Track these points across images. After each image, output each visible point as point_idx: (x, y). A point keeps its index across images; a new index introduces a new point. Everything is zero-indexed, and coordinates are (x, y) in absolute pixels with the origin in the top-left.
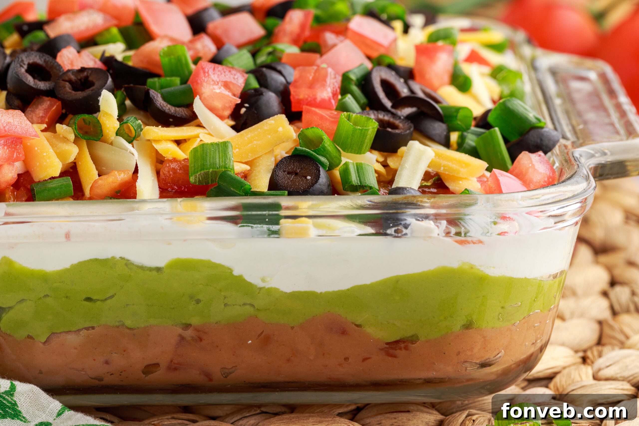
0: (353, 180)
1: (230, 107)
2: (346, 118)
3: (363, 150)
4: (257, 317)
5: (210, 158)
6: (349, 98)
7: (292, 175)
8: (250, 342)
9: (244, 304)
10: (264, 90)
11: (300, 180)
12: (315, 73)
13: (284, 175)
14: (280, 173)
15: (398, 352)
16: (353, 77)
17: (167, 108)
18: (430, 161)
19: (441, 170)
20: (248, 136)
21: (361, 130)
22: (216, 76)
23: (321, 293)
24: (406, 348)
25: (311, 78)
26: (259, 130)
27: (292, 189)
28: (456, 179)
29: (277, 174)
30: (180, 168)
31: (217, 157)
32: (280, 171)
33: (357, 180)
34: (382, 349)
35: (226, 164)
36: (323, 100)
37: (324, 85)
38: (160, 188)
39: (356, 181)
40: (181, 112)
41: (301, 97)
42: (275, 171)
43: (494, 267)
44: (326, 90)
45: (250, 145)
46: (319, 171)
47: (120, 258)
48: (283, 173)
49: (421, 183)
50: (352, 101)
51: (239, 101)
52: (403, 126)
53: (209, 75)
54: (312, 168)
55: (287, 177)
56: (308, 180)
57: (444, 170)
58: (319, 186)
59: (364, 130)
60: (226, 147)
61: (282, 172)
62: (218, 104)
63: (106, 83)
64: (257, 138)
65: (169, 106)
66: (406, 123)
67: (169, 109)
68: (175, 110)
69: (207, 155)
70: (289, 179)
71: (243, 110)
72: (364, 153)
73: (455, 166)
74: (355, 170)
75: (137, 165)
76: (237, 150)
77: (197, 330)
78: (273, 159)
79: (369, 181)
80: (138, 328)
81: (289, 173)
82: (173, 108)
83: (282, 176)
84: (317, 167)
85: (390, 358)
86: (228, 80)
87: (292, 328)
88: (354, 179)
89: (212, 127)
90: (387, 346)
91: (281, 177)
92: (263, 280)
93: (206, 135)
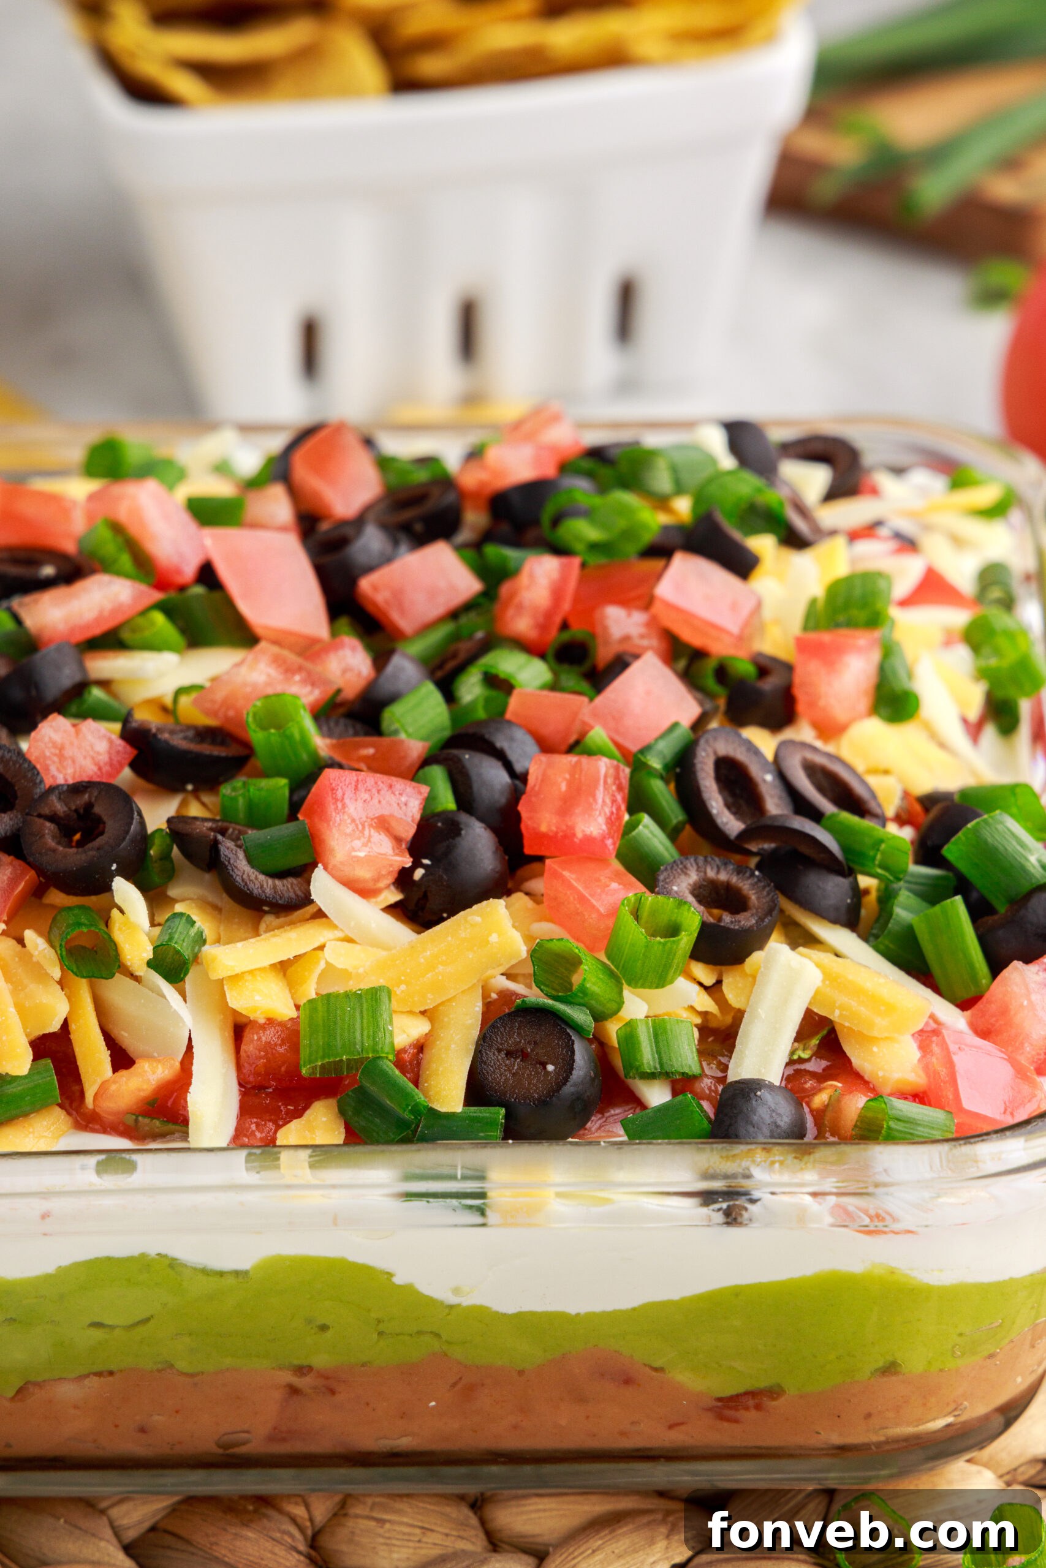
0: (645, 1061)
1: (390, 873)
2: (632, 913)
3: (669, 977)
4: (446, 1355)
5: (342, 1029)
6: (645, 826)
7: (516, 1058)
8: (433, 1404)
9: (420, 1333)
10: (464, 818)
11: (531, 1074)
12: (572, 775)
13: (498, 1060)
14: (493, 1057)
15: (742, 1414)
16: (655, 763)
17: (258, 885)
18: (811, 994)
19: (835, 1016)
20: (425, 954)
21: (664, 944)
22: (360, 804)
23: (578, 1315)
24: (758, 1407)
25: (563, 787)
26: (450, 939)
27: (515, 1096)
28: (866, 1040)
29: (485, 1059)
30: (283, 1040)
31: (358, 1026)
32: (490, 1051)
33: (654, 1058)
34: (710, 1409)
35: (376, 1044)
36: (589, 839)
37: (589, 809)
38: (240, 1084)
39: (652, 1063)
40: (286, 887)
41: (544, 828)
42: (480, 1051)
43: (941, 1270)
44: (596, 820)
45: (429, 975)
46: (573, 1052)
47: (158, 1254)
48: (496, 1053)
49: (792, 1053)
50: (651, 832)
51: (408, 862)
52: (758, 898)
53: (344, 806)
54: (558, 1044)
55: (506, 1065)
56: (548, 1073)
57: (841, 1015)
58: (572, 1089)
59: (669, 944)
60: (376, 1001)
61: (494, 1054)
62: (364, 873)
63: (127, 832)
64: (444, 958)
65: (262, 877)
66: (764, 887)
67: (262, 886)
68: (275, 887)
69: (335, 1024)
70: (510, 1071)
71: (419, 873)
72: (672, 982)
73: (863, 1011)
74: (649, 1037)
75: (190, 1039)
76: (403, 987)
77: (324, 1376)
78: (478, 1007)
79: (680, 1059)
80: (203, 1373)
81: (509, 1054)
82: (270, 881)
83: (495, 1064)
84: (569, 1041)
85: (726, 1424)
86: (386, 812)
87: (521, 1373)
88: (647, 1057)
89: (353, 924)
90: (720, 1404)
91: (492, 1067)
92: (456, 1291)
93: (339, 943)
